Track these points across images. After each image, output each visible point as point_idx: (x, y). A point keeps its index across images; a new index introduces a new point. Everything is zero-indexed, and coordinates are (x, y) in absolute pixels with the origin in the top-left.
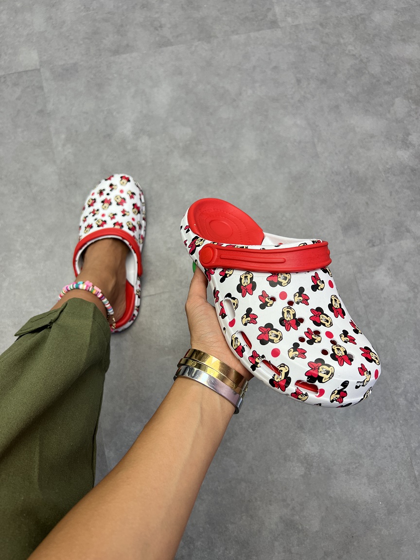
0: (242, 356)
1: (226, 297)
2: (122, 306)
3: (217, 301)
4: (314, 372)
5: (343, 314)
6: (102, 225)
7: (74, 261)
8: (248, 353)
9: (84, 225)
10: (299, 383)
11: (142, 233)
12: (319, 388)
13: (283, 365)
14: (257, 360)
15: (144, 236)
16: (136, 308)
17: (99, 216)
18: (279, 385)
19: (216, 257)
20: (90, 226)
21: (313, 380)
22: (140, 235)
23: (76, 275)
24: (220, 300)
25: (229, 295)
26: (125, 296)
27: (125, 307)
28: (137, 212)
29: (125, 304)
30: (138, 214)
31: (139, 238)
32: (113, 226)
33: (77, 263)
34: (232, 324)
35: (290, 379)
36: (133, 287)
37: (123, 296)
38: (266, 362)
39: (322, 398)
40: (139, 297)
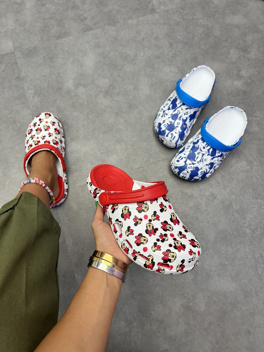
0: (128, 254)
1: (116, 221)
2: (57, 190)
3: (111, 224)
4: (166, 257)
5: (178, 222)
6: (37, 144)
7: (25, 167)
8: (131, 252)
9: (27, 145)
10: (159, 264)
11: (63, 145)
12: (170, 265)
13: (150, 256)
14: (136, 255)
15: (64, 147)
16: (65, 190)
17: (35, 139)
18: (149, 267)
19: (108, 199)
20: (31, 146)
21: (166, 261)
22: (61, 147)
23: (27, 176)
24: (113, 223)
25: (117, 220)
26: (58, 184)
27: (59, 191)
28: (58, 133)
29: (59, 189)
30: (58, 134)
31: (61, 149)
32: (44, 143)
33: (26, 168)
34: (121, 236)
35: (154, 263)
36: (62, 178)
37: (57, 184)
38: (141, 255)
39: (172, 270)
40: (67, 184)
